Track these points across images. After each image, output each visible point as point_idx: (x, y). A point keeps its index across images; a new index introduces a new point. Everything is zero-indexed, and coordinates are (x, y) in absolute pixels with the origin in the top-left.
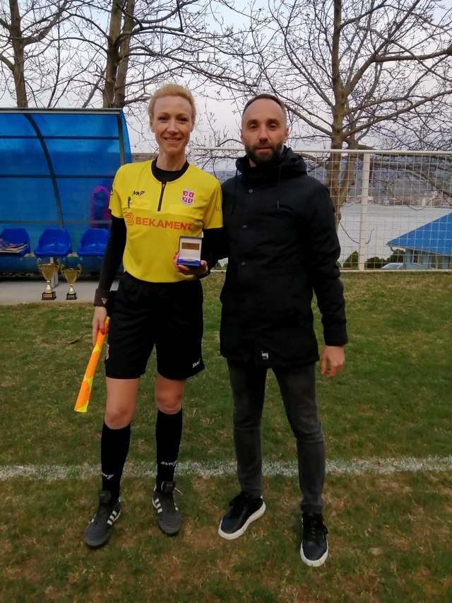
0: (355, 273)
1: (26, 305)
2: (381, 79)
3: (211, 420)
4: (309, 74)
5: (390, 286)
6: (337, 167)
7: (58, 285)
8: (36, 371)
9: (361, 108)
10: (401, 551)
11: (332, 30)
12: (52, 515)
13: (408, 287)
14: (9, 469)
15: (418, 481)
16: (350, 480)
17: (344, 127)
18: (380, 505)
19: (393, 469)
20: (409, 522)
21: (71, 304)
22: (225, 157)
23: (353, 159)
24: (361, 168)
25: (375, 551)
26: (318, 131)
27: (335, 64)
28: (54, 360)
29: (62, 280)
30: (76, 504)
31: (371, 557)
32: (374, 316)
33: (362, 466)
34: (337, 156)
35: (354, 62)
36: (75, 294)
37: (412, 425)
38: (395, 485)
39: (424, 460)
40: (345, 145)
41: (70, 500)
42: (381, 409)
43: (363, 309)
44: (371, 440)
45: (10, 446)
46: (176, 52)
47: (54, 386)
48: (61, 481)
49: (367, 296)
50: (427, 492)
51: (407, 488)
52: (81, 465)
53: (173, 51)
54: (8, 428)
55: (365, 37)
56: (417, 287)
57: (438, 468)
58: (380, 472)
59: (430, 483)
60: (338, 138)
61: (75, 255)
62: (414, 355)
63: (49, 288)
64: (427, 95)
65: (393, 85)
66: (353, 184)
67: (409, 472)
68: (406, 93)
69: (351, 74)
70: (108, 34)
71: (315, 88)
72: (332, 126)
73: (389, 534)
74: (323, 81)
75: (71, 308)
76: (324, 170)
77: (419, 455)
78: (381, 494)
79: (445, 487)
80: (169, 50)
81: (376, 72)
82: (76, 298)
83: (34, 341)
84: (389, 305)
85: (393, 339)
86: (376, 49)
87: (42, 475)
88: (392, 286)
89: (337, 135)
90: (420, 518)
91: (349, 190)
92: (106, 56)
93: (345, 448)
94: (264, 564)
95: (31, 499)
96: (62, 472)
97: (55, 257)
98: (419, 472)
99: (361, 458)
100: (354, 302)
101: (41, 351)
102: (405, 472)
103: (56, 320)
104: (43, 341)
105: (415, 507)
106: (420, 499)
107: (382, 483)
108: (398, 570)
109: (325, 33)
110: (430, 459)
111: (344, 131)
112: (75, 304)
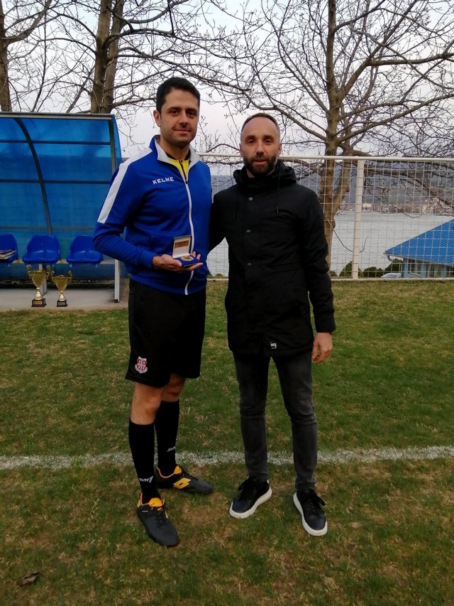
0: (349, 282)
1: (16, 312)
2: (376, 83)
3: (205, 417)
4: (303, 77)
5: (382, 294)
6: (331, 173)
7: (47, 293)
8: (33, 374)
9: (356, 112)
10: (378, 524)
11: (326, 31)
12: (60, 497)
13: (400, 295)
14: (15, 459)
15: (396, 467)
16: (334, 467)
17: (339, 133)
18: (361, 488)
19: (374, 458)
20: (387, 501)
21: (62, 311)
22: (216, 163)
23: (348, 165)
24: (355, 174)
25: (355, 525)
26: (313, 136)
27: (330, 67)
28: (49, 363)
29: (52, 287)
30: (81, 488)
31: (351, 529)
32: (365, 322)
33: (346, 455)
34: (331, 162)
35: (349, 65)
36: (65, 301)
37: (395, 421)
38: (376, 471)
39: (404, 451)
40: (340, 150)
41: (75, 484)
42: (367, 407)
43: (355, 316)
44: (355, 434)
45: (14, 440)
46: (166, 53)
47: (51, 388)
48: (65, 469)
49: (358, 304)
50: (405, 477)
51: (387, 474)
52: (83, 455)
53: (163, 52)
54: (10, 424)
55: (360, 39)
56: (410, 294)
57: (416, 457)
58: (363, 461)
59: (408, 469)
60: (332, 143)
61: (64, 262)
62: (401, 359)
63: (39, 295)
64: (423, 100)
65: (390, 88)
66: (348, 191)
67: (390, 461)
68: (402, 98)
69: (346, 78)
70: (95, 34)
71: (309, 93)
72: (326, 132)
73: (368, 511)
74: (317, 84)
75: (61, 315)
76: (318, 177)
77: (399, 447)
78: (363, 479)
79: (422, 473)
80: (159, 51)
81: (372, 75)
82: (66, 305)
83: (27, 346)
84: (380, 312)
85: (382, 344)
86: (372, 52)
87: (47, 464)
88: (384, 294)
89: (331, 140)
90: (397, 498)
91: (343, 197)
92: (95, 58)
93: (331, 440)
94: (255, 535)
95: (39, 484)
96: (65, 462)
97: (44, 263)
98: (398, 461)
99: (346, 449)
100: (345, 310)
101: (36, 355)
102: (386, 461)
103: (48, 326)
104: (37, 346)
105: (393, 490)
106: (398, 483)
107: (364, 470)
108: (374, 539)
109: (320, 34)
110: (409, 449)
111: (338, 136)
112: (66, 311)
